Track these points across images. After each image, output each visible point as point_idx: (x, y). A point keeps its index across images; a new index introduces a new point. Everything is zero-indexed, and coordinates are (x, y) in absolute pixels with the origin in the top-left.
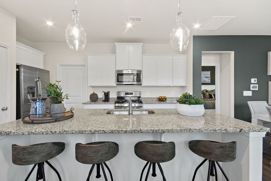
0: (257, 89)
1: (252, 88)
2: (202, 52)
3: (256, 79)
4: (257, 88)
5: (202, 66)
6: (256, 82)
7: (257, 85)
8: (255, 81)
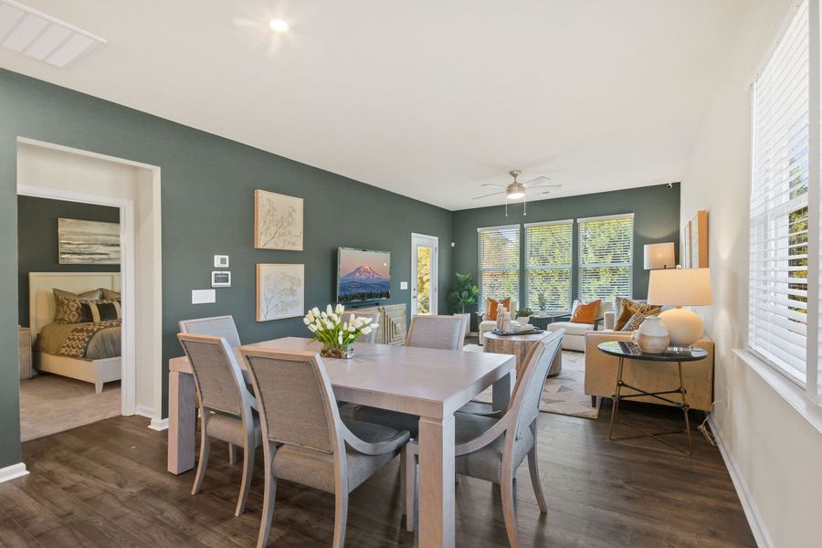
0: (229, 284)
1: (216, 282)
2: (20, 139)
3: (227, 257)
4: (227, 281)
5: (19, 196)
6: (227, 265)
7: (229, 273)
8: (223, 261)
